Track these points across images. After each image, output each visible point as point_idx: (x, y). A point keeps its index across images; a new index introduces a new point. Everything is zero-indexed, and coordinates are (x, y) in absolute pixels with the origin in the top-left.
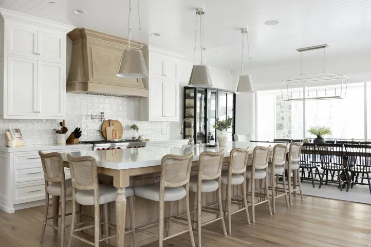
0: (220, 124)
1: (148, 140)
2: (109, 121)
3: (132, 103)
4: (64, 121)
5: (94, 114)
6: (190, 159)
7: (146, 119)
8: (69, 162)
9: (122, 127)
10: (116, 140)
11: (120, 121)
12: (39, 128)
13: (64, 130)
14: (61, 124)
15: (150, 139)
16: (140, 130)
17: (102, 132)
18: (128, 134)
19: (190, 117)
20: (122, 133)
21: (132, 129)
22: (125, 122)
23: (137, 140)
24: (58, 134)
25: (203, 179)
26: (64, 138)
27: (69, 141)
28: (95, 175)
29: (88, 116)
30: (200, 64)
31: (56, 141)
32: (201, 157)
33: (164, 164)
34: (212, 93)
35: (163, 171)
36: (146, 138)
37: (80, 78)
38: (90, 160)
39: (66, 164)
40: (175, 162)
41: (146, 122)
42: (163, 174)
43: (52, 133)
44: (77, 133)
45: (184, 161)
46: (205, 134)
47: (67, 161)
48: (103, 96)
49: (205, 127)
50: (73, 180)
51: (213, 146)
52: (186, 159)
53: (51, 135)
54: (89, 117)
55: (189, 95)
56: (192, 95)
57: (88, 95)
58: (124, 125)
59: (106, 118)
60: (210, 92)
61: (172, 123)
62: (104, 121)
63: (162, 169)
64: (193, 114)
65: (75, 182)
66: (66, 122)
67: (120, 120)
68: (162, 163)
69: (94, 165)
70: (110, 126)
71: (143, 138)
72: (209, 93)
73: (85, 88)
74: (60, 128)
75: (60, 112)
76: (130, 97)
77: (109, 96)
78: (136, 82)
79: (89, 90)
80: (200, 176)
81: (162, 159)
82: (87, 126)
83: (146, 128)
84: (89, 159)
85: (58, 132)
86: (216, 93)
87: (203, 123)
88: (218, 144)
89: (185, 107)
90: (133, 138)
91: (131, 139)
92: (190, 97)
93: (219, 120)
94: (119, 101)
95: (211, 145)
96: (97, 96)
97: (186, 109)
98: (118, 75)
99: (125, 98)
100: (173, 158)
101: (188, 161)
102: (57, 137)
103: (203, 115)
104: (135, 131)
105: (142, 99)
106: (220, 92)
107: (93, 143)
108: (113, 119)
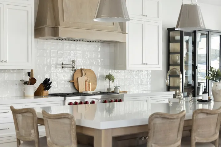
0: (214, 74)
1: (125, 92)
2: (81, 70)
3: (107, 49)
4: (32, 70)
5: (64, 63)
6: (181, 118)
7: (124, 67)
8: (44, 119)
9: (95, 77)
10: (89, 92)
11: (94, 71)
12: (6, 79)
13: (33, 81)
14: (29, 74)
15: (128, 90)
16: (116, 80)
17: (74, 83)
18: (103, 86)
19: (175, 64)
20: (96, 85)
21: (107, 80)
22: (99, 71)
23: (113, 93)
24: (26, 86)
25: (197, 141)
26: (31, 90)
27: (38, 94)
28: (74, 134)
29: (58, 64)
30: (190, 3)
31: (24, 93)
32: (195, 115)
33: (152, 124)
34: (202, 34)
35: (150, 131)
36: (123, 90)
37: (49, 22)
38: (68, 118)
39: (41, 121)
40: (165, 121)
41: (123, 71)
42: (151, 134)
43: (19, 84)
44: (47, 84)
45: (174, 120)
46: (193, 85)
47: (42, 117)
48: (75, 42)
49: (194, 76)
50: (49, 139)
51: (206, 101)
52: (177, 118)
53: (18, 87)
54: (59, 66)
55: (174, 38)
56: (178, 37)
57: (58, 41)
58: (98, 75)
59: (78, 66)
60: (200, 34)
61: (153, 72)
62: (75, 70)
63: (149, 130)
64: (179, 61)
65: (51, 141)
66: (34, 72)
67: (93, 69)
68: (149, 123)
69: (73, 123)
70: (82, 76)
71: (120, 90)
72: (198, 35)
73: (55, 33)
74: (28, 79)
75: (28, 61)
76: (104, 42)
77: (81, 42)
78: (112, 24)
79: (60, 36)
80: (193, 138)
81: (150, 118)
82: (57, 76)
83: (123, 78)
84: (67, 116)
85: (26, 83)
86: (207, 34)
87: (190, 72)
88: (212, 98)
89: (169, 53)
90: (109, 89)
91: (106, 91)
92: (175, 41)
93: (213, 70)
94: (93, 47)
95: (204, 99)
96: (68, 41)
97: (170, 55)
98: (95, 20)
99: (99, 44)
100: (162, 116)
101: (179, 120)
102: (24, 89)
103: (190, 62)
104: (111, 81)
105: (118, 44)
106: (212, 33)
107: (64, 95)
108: (85, 68)
